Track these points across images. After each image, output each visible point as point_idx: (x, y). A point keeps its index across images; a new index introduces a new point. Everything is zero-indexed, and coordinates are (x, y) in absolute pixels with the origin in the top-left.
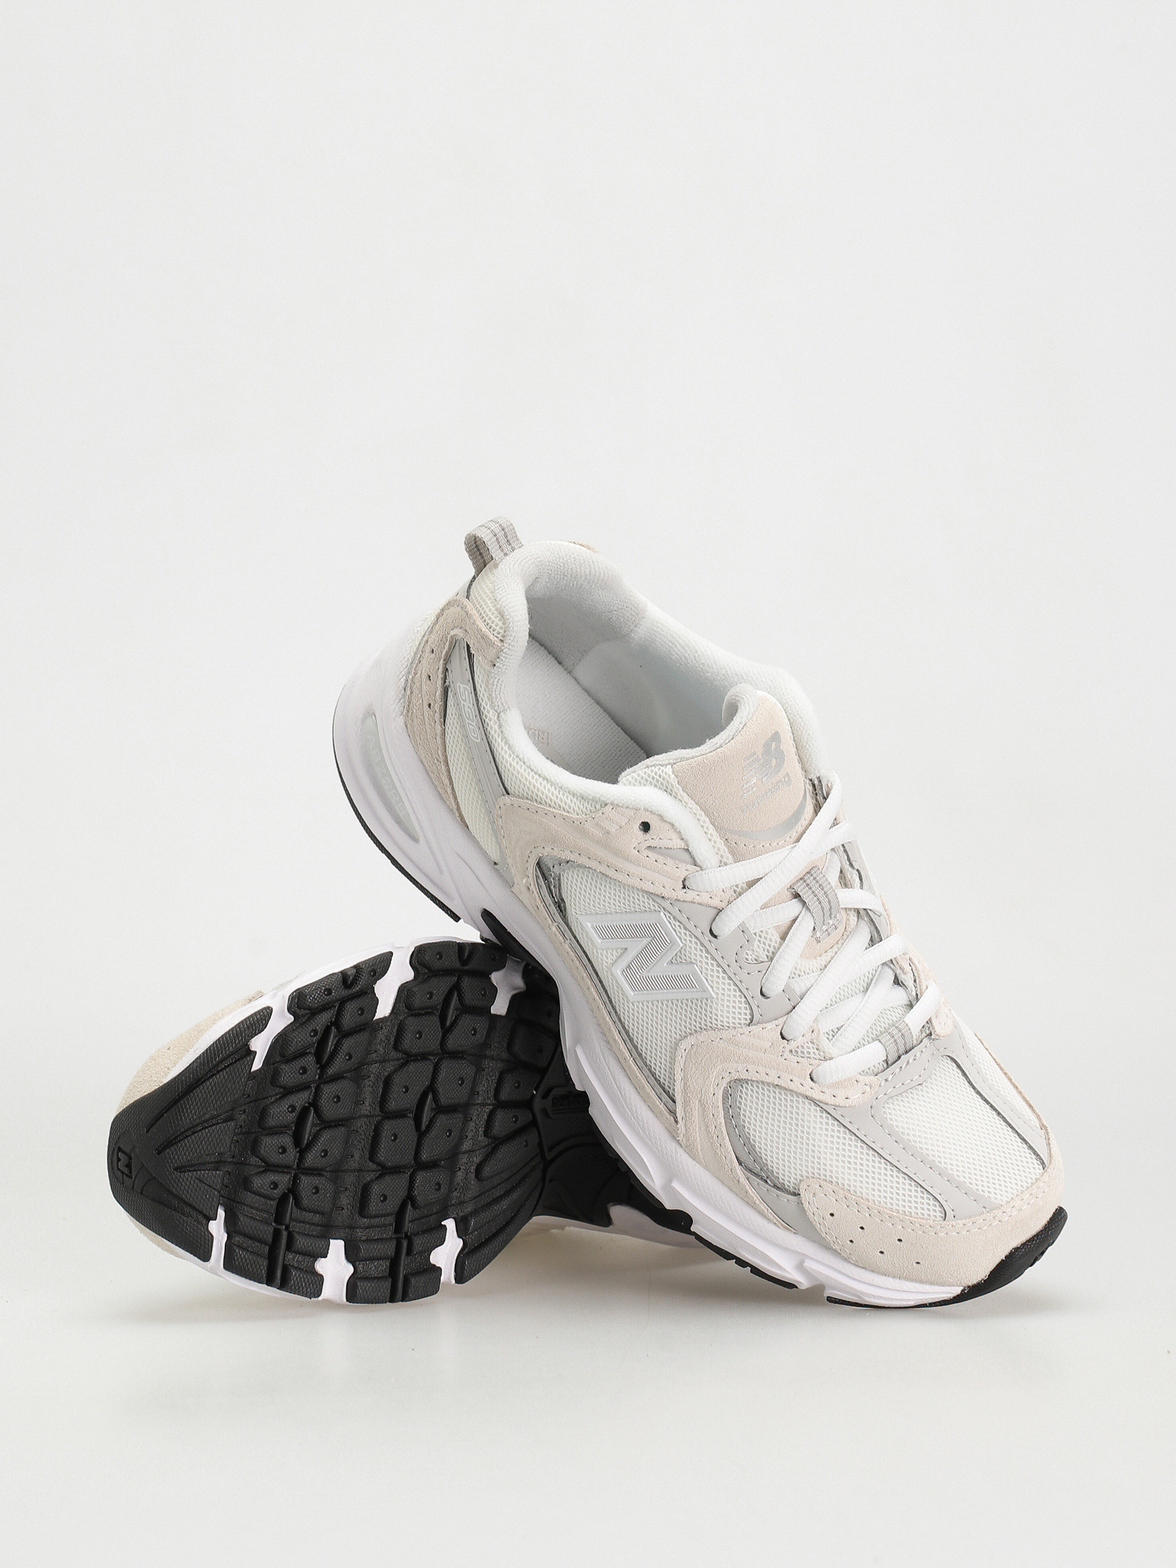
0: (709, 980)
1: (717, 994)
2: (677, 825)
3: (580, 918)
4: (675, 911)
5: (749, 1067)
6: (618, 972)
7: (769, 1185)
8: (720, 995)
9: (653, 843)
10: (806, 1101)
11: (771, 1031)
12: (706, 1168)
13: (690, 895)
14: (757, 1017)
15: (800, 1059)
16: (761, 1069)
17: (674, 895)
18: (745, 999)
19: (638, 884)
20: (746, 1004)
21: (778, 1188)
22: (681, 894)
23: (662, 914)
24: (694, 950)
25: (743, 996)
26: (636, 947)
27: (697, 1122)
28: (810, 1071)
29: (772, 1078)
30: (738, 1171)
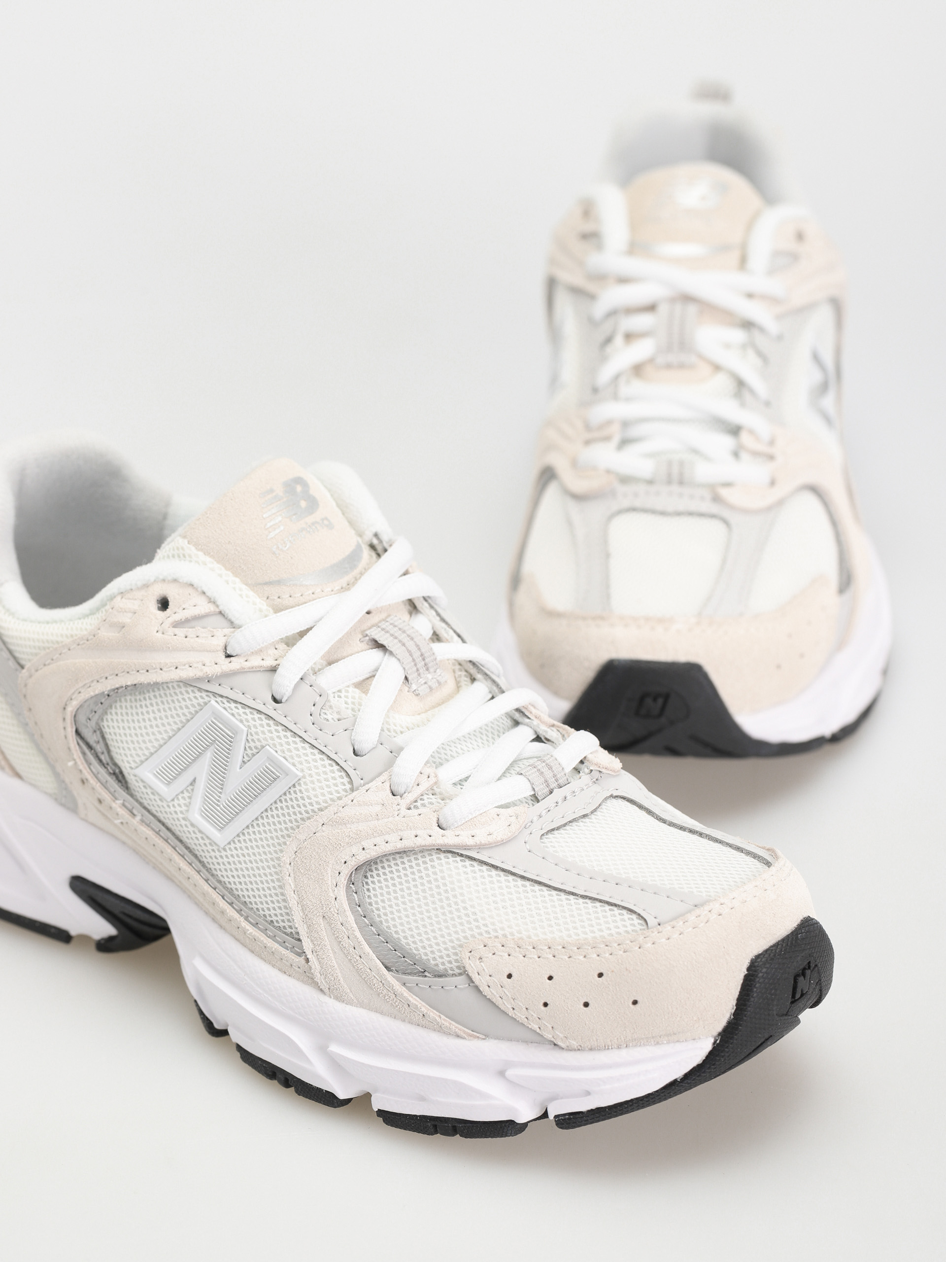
0: (287, 757)
1: (302, 771)
2: (195, 582)
3: (136, 771)
4: (226, 691)
5: (365, 844)
6: (196, 817)
7: (429, 977)
8: (306, 770)
9: (177, 617)
10: (442, 856)
11: (378, 792)
12: (361, 1005)
13: (236, 664)
14: (357, 781)
15: (419, 811)
16: (377, 840)
17: (217, 670)
18: (338, 767)
19: (175, 675)
20: (341, 772)
21: (440, 976)
22: (226, 665)
23: (213, 702)
24: (263, 730)
25: (334, 764)
26: (202, 769)
27: (329, 947)
28: (435, 820)
29: (395, 844)
30: (389, 979)
